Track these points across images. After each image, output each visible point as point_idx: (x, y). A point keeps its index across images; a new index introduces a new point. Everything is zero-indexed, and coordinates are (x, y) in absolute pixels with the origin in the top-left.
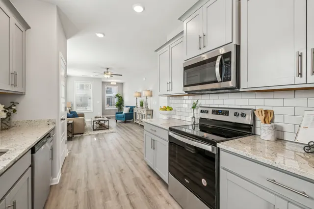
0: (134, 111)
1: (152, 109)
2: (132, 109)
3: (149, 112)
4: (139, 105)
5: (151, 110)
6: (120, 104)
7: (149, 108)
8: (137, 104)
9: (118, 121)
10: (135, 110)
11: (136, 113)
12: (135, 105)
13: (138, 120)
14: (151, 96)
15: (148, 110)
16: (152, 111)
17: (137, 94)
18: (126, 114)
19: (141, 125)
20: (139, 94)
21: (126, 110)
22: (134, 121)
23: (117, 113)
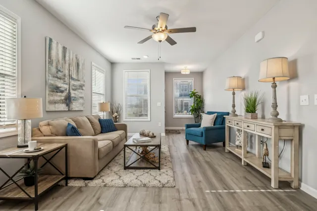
0: (227, 124)
1: (295, 120)
2: (220, 118)
3: (286, 133)
4: (241, 109)
5: (293, 126)
6: (198, 109)
7: (282, 116)
8: (234, 106)
9: (191, 143)
10: (230, 122)
11: (230, 128)
12: (230, 110)
13: (239, 147)
14: (293, 76)
15: (280, 125)
16: (300, 128)
17: (235, 83)
18: (207, 129)
19: (248, 165)
20: (240, 83)
21: (207, 121)
22: (228, 148)
23: (188, 126)
